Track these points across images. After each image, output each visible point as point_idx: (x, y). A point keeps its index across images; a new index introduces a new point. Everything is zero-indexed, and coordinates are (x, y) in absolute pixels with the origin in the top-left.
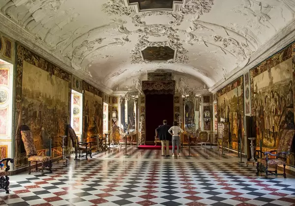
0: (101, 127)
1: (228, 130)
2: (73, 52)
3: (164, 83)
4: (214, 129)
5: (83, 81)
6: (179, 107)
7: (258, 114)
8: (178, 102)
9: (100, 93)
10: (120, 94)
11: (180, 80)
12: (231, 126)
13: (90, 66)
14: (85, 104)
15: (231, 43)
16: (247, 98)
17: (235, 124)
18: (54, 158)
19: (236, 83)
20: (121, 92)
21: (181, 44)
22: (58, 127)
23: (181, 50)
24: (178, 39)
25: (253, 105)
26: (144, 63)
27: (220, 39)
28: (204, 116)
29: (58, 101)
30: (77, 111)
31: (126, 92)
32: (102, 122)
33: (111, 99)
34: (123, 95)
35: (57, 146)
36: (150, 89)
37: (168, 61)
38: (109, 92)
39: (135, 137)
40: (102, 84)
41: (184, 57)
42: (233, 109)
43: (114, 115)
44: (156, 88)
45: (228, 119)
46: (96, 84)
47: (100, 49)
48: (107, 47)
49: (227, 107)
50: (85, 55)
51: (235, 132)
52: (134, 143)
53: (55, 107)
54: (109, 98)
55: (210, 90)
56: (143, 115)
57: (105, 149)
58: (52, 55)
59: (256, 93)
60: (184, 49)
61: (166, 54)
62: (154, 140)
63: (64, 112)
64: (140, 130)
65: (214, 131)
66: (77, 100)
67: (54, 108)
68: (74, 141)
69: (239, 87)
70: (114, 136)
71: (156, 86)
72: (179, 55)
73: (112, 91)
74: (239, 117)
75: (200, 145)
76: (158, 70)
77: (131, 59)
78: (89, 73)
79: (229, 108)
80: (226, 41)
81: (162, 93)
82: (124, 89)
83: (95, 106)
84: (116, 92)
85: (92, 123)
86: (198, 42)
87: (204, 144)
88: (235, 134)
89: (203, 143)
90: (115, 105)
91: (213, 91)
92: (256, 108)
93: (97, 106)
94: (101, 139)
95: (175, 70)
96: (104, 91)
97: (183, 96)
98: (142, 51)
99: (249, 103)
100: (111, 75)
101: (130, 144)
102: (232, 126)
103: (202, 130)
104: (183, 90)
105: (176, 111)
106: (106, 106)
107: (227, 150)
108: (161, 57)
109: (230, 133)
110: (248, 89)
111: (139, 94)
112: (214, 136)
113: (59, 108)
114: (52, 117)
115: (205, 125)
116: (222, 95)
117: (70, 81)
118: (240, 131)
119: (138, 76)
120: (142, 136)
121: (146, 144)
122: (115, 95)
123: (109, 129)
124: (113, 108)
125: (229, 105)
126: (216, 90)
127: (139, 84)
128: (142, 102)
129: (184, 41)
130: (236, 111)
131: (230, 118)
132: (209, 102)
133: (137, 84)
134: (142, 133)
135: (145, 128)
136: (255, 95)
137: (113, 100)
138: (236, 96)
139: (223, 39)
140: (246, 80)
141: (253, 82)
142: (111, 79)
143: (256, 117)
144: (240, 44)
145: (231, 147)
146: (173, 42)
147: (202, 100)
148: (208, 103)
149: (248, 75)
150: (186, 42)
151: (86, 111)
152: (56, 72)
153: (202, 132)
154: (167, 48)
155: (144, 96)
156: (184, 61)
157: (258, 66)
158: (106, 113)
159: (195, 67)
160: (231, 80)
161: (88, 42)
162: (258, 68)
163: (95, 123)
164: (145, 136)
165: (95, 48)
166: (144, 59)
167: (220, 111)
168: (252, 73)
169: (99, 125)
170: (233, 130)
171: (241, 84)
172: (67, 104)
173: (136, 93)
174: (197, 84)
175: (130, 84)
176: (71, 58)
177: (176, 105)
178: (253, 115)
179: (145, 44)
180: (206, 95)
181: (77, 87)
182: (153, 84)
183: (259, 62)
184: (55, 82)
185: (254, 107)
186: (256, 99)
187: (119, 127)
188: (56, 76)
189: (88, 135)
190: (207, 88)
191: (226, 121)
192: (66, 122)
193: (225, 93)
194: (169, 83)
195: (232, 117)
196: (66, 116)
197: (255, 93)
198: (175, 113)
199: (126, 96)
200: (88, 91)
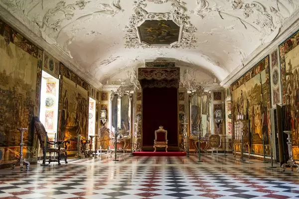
0: (85, 128)
1: (248, 130)
2: (45, 18)
3: (166, 71)
4: (227, 132)
5: (61, 63)
6: (183, 106)
7: (293, 101)
8: (183, 99)
9: (85, 85)
10: (111, 89)
11: (186, 73)
12: (251, 124)
13: (70, 43)
14: (63, 94)
15: (254, 9)
16: (275, 83)
17: (257, 121)
18: (9, 162)
19: (259, 67)
20: (112, 86)
21: (189, 18)
22: (18, 118)
23: (187, 26)
24: (185, 9)
25: (284, 90)
26: (140, 47)
27: (240, 5)
28: (215, 117)
29: (18, 82)
30: (50, 102)
31: (119, 86)
32: (87, 121)
33: (100, 95)
34: (115, 90)
35: (14, 144)
36: (149, 78)
37: (172, 45)
38: (97, 86)
39: (129, 142)
40: (88, 73)
41: (191, 38)
42: (254, 101)
43: (103, 115)
44: (155, 78)
45: (247, 115)
46: (78, 70)
47: (83, 19)
48: (92, 17)
49: (245, 101)
50: (62, 24)
51: (258, 130)
52: (127, 150)
53: (14, 88)
54: (98, 93)
55: (221, 84)
56: (139, 115)
57: (88, 155)
58: (9, 12)
59: (290, 74)
60: (191, 25)
61: (168, 34)
62: (153, 144)
63: (29, 99)
64: (136, 133)
65: (227, 135)
66: (51, 87)
67: (12, 90)
68: (42, 139)
69: (264, 72)
70: (103, 140)
71: (156, 74)
72: (186, 34)
73: (101, 84)
74: (264, 110)
75: (210, 152)
76: (159, 59)
77: (125, 40)
78: (69, 52)
79: (248, 102)
80: (248, 7)
81: (163, 86)
82: (116, 83)
83: (77, 99)
84: (106, 86)
85: (72, 120)
86: (212, 12)
87: (215, 152)
88: (257, 134)
89: (213, 149)
90: (105, 103)
91: (225, 84)
92: (290, 93)
93: (80, 100)
94: (84, 141)
95: (180, 59)
96: (90, 82)
97: (189, 92)
98: (138, 28)
99: (278, 89)
100: (99, 62)
101: (122, 152)
102: (254, 123)
103: (213, 133)
104: (189, 85)
105: (180, 110)
106: (92, 103)
107: (247, 156)
108: (163, 38)
109: (250, 134)
110: (276, 71)
111: (135, 89)
112: (227, 141)
113: (19, 90)
114: (8, 101)
115: (215, 127)
116: (238, 87)
117: (39, 59)
118: (265, 129)
119: (134, 68)
120: (138, 140)
121: (143, 150)
122: (104, 90)
123: (96, 132)
124: (102, 106)
125: (249, 98)
126: (231, 82)
127: (135, 76)
128: (139, 99)
129: (192, 12)
130: (259, 104)
131: (250, 114)
132: (220, 99)
133: (132, 77)
134: (138, 137)
135: (142, 130)
136: (287, 77)
137: (102, 96)
138: (259, 84)
139: (244, 5)
140: (273, 61)
141: (284, 60)
142: (100, 68)
143: (290, 105)
144: (268, 9)
145: (253, 152)
146: (178, 13)
147: (212, 96)
148: (219, 101)
149: (276, 54)
150: (196, 13)
151: (64, 103)
152: (16, 40)
153: (212, 136)
154: (170, 23)
155: (141, 91)
156: (191, 44)
157: (292, 36)
158: (92, 111)
159: (203, 53)
160: (251, 66)
161: (66, 5)
162: (292, 40)
163: (76, 122)
164: (142, 141)
165: (76, 17)
166: (142, 40)
167: (235, 108)
168: (283, 48)
169: (82, 125)
170: (254, 128)
171: (266, 67)
172: (34, 88)
173: (131, 87)
174: (206, 77)
175: (123, 76)
176: (41, 24)
177: (181, 102)
178: (284, 104)
179: (142, 16)
180: (216, 90)
181: (52, 69)
182: (152, 71)
183: (294, 32)
184: (14, 53)
185: (286, 93)
186: (290, 82)
187: (108, 130)
188: (17, 44)
189: (66, 135)
190: (218, 82)
191: (244, 117)
192: (32, 112)
193: (242, 84)
194: (172, 71)
195: (253, 112)
196: (33, 105)
197: (287, 74)
198: (180, 112)
199: (118, 90)
200: (68, 78)
